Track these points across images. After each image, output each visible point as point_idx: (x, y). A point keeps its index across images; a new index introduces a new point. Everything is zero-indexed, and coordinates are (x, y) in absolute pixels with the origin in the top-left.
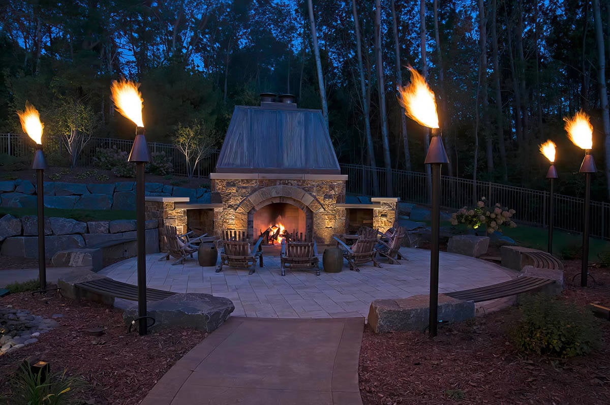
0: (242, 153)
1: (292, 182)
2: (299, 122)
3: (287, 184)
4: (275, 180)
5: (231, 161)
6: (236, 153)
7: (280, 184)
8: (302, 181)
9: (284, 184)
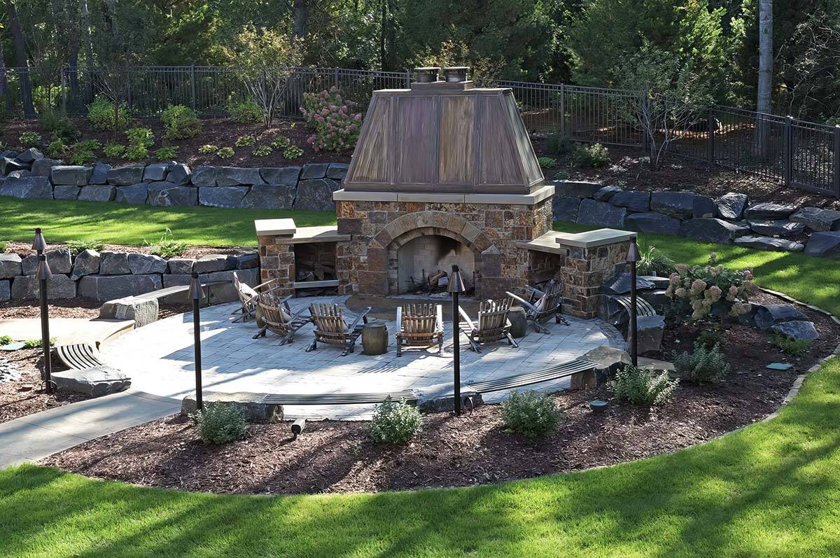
0: (381, 162)
1: (447, 206)
2: (466, 113)
3: (439, 210)
4: (423, 204)
5: (365, 174)
6: (372, 162)
7: (430, 209)
8: (461, 205)
9: (436, 208)
